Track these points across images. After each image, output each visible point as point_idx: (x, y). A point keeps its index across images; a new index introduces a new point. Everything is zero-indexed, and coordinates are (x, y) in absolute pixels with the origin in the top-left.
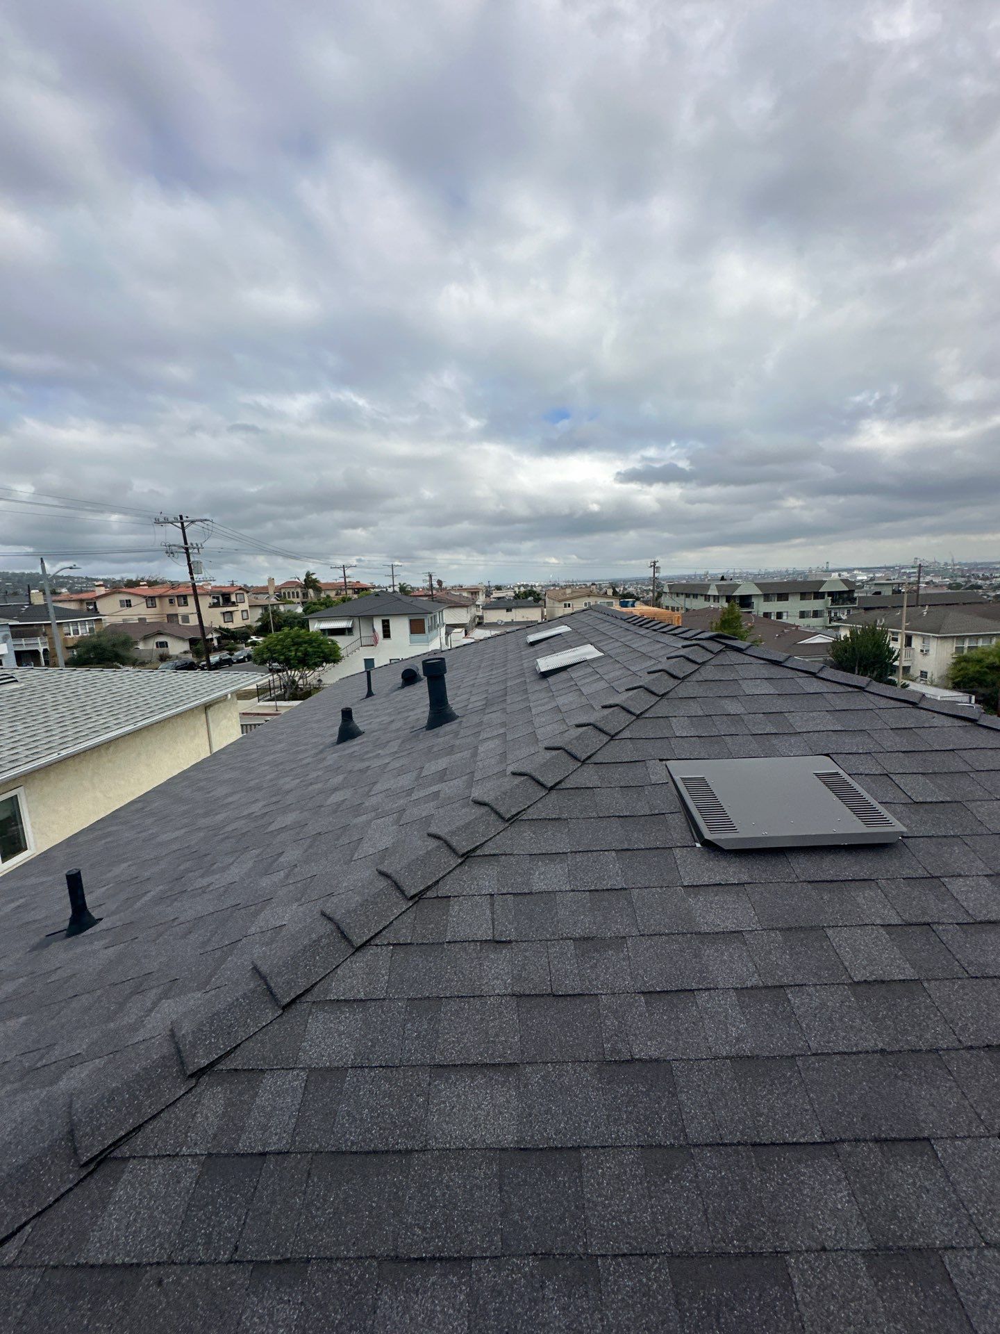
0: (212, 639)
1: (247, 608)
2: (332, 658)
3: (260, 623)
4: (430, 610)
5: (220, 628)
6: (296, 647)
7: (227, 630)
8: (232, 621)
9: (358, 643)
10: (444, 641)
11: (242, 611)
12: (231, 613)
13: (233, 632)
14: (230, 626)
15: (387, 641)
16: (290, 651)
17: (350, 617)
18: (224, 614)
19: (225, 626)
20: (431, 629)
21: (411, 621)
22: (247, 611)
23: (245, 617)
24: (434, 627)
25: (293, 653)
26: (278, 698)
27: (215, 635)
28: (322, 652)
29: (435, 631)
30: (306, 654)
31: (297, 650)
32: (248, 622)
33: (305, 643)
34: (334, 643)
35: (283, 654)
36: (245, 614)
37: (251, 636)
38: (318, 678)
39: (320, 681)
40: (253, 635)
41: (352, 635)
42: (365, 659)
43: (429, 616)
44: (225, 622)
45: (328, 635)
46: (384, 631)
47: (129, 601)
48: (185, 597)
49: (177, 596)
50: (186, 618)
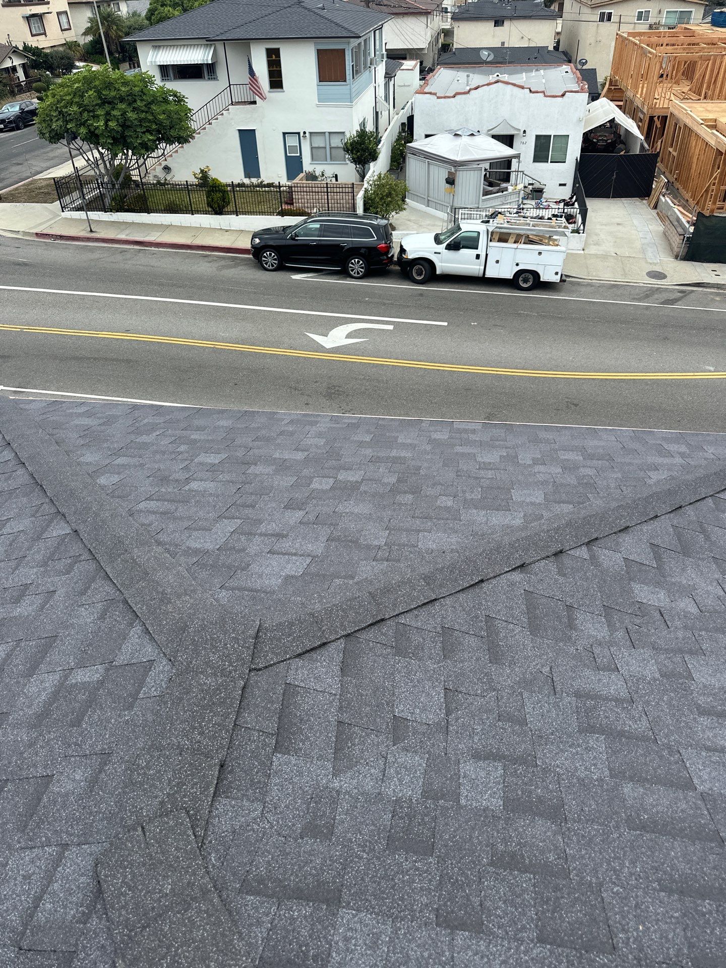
0: (14, 69)
1: (66, 8)
3: (90, 38)
4: (356, 29)
5: (27, 48)
6: (107, 107)
7: (37, 52)
8: (45, 34)
9: (225, 99)
10: (381, 92)
11: (59, 14)
12: (40, 17)
13: (46, 55)
14: (42, 43)
15: (276, 95)
16: (96, 117)
17: (209, 42)
18: (29, 18)
19: (33, 42)
20: (356, 72)
21: (319, 52)
22: (66, 13)
23: (66, 27)
24: (362, 65)
25: (102, 123)
26: (89, 206)
27: (17, 62)
28: (155, 121)
29: (367, 72)
30: (125, 125)
31: (108, 117)
32: (70, 36)
33: (122, 100)
34: (179, 100)
35: (83, 124)
36: (64, 19)
37: (77, 64)
38: (164, 164)
39: (167, 169)
40: (80, 60)
41: (215, 79)
42: (239, 130)
43: (354, 43)
44: (33, 35)
45: (171, 80)
46: (271, 74)
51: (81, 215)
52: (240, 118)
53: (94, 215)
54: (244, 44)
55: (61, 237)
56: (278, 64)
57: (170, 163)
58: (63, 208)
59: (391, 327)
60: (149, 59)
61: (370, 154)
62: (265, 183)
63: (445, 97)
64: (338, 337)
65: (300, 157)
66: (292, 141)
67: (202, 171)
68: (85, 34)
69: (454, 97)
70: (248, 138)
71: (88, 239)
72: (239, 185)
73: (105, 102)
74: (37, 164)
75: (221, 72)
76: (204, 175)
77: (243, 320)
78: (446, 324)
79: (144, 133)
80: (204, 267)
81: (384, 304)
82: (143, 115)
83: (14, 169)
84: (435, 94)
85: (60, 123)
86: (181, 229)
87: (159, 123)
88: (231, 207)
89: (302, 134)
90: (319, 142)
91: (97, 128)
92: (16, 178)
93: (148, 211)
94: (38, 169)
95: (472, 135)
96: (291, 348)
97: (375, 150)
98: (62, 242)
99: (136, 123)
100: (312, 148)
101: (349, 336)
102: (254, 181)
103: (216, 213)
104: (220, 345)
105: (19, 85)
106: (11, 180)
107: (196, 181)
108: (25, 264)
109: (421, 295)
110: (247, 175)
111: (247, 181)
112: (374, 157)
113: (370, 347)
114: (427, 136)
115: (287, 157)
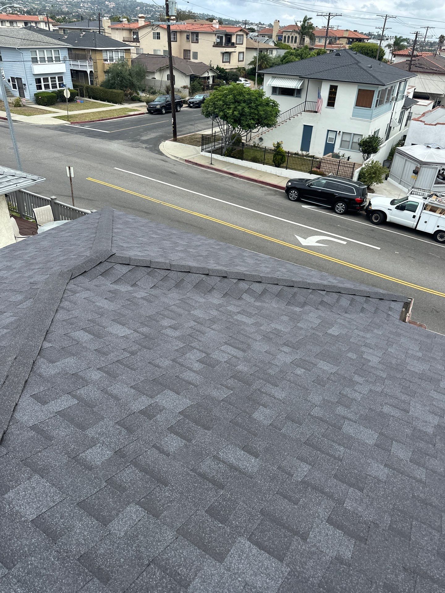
0: (208, 78)
1: (244, 50)
2: (266, 122)
3: (251, 67)
4: (383, 81)
5: (218, 68)
6: (237, 104)
7: (222, 70)
8: (229, 62)
9: (301, 107)
11: (239, 53)
12: (229, 53)
13: (226, 73)
14: (226, 66)
15: (330, 110)
16: (229, 108)
17: (301, 78)
18: (223, 54)
19: (222, 66)
20: (380, 103)
21: (359, 91)
22: (243, 52)
23: (241, 59)
25: (231, 111)
26: (214, 152)
27: (211, 74)
30: (242, 114)
32: (242, 65)
33: (245, 102)
34: (275, 105)
35: (222, 111)
36: (241, 55)
37: (240, 79)
38: (260, 136)
39: (261, 139)
40: (243, 77)
41: (300, 97)
42: (304, 125)
43: (381, 88)
44: (223, 62)
45: (277, 95)
46: (330, 98)
47: (159, 33)
48: (197, 34)
49: (192, 33)
50: (195, 55)
51: (209, 155)
52: (307, 119)
53: (215, 156)
54: (319, 81)
55: (196, 164)
56: (335, 93)
57: (263, 137)
58: (202, 150)
59: (345, 243)
60: (268, 83)
61: (373, 149)
62: (310, 155)
63: (429, 125)
64: (312, 241)
65: (334, 144)
66: (332, 135)
67: (278, 143)
68: (250, 64)
69: (436, 125)
70: (308, 130)
71: (208, 168)
72: (296, 154)
73: (236, 101)
74: (200, 126)
75: (303, 94)
76: (279, 145)
77: (265, 222)
78: (379, 248)
79: (250, 119)
80: (258, 192)
81: (347, 230)
82: (252, 111)
83: (189, 127)
84: (424, 122)
85: (212, 108)
86: (256, 171)
87: (260, 116)
88: (285, 165)
89: (338, 132)
90: (347, 138)
91: (228, 113)
92: (188, 131)
93: (242, 159)
94: (200, 129)
95: (438, 148)
96: (283, 240)
97: (377, 147)
98: (196, 166)
99: (248, 114)
100: (342, 141)
101: (318, 242)
102: (304, 153)
103: (276, 166)
104: (248, 231)
105: (208, 86)
106: (185, 132)
107: (273, 148)
108: (175, 173)
109: (373, 230)
110: (302, 150)
111: (300, 152)
112: (375, 151)
113: (327, 250)
114: (413, 144)
115: (326, 143)
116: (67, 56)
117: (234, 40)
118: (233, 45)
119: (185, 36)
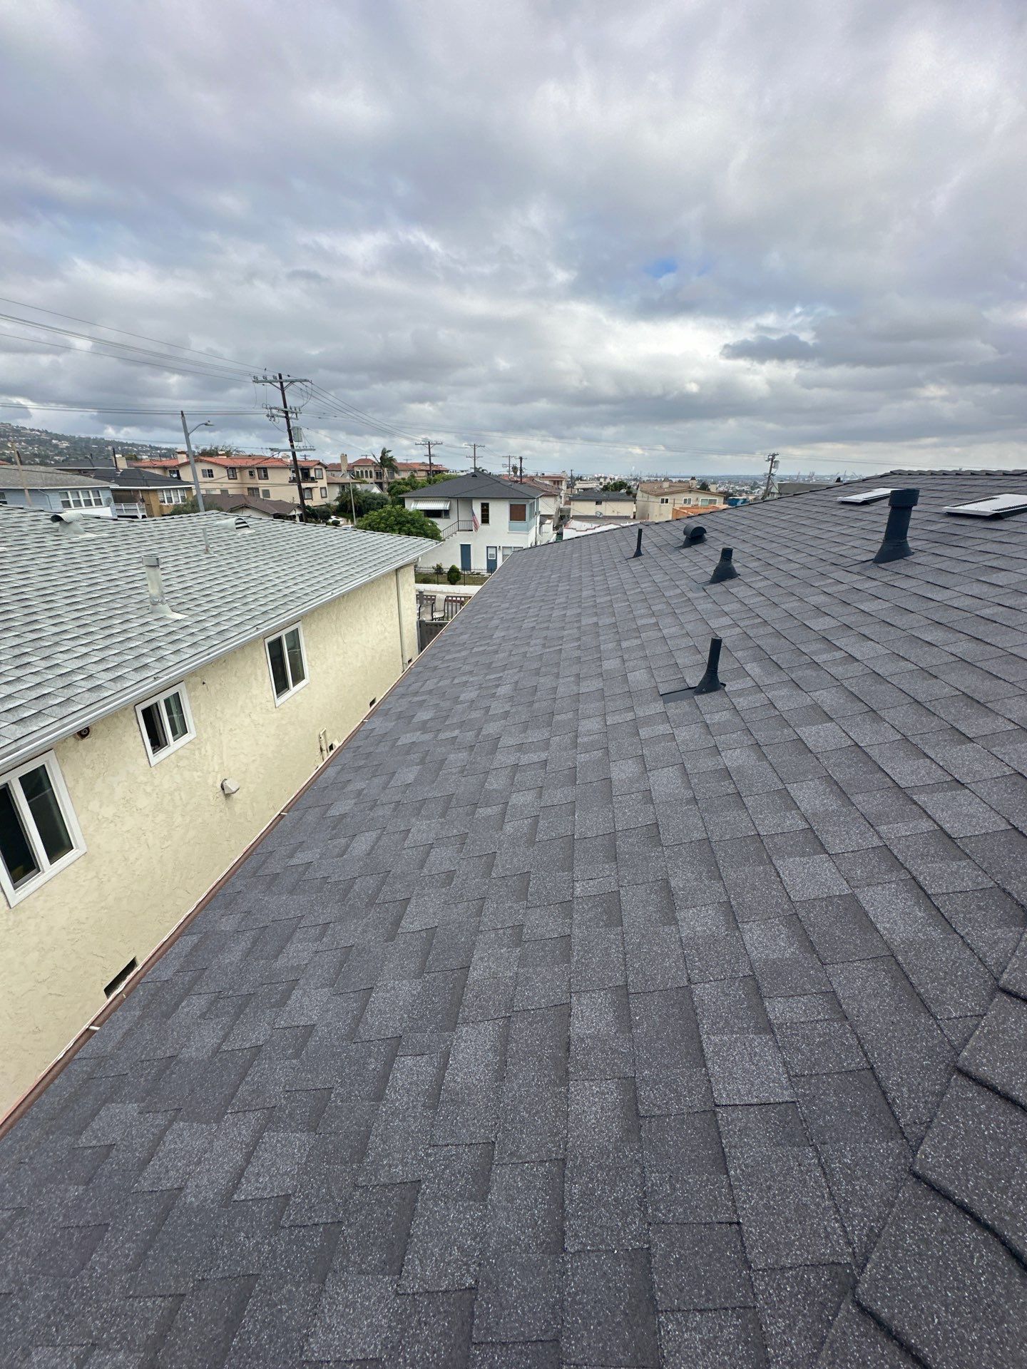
0: (295, 516)
1: (326, 485)
4: (532, 495)
7: (308, 508)
9: (455, 527)
10: (537, 534)
11: (321, 489)
12: (311, 489)
13: (314, 510)
14: (310, 504)
15: (485, 527)
16: (394, 530)
17: (448, 499)
19: (306, 503)
20: (531, 518)
21: (511, 505)
22: (325, 488)
24: (533, 515)
27: (298, 512)
28: (424, 533)
29: (533, 522)
31: (400, 530)
34: (434, 525)
41: (449, 518)
42: (462, 545)
43: (531, 501)
46: (483, 516)
47: (211, 471)
48: (265, 469)
49: (258, 468)
50: (266, 493)
52: (463, 538)
54: (468, 501)
56: (487, 510)
60: (412, 506)
62: (473, 571)
65: (496, 560)
66: (492, 551)
67: (438, 565)
70: (466, 550)
72: (458, 570)
75: (453, 515)
76: (439, 567)
84: (575, 529)
88: (462, 580)
89: (498, 548)
90: (509, 552)
100: (503, 555)
102: (467, 567)
103: (453, 584)
107: (434, 570)
110: (463, 566)
115: (488, 560)
116: (111, 497)
117: (312, 474)
118: (313, 480)
119: (247, 472)
